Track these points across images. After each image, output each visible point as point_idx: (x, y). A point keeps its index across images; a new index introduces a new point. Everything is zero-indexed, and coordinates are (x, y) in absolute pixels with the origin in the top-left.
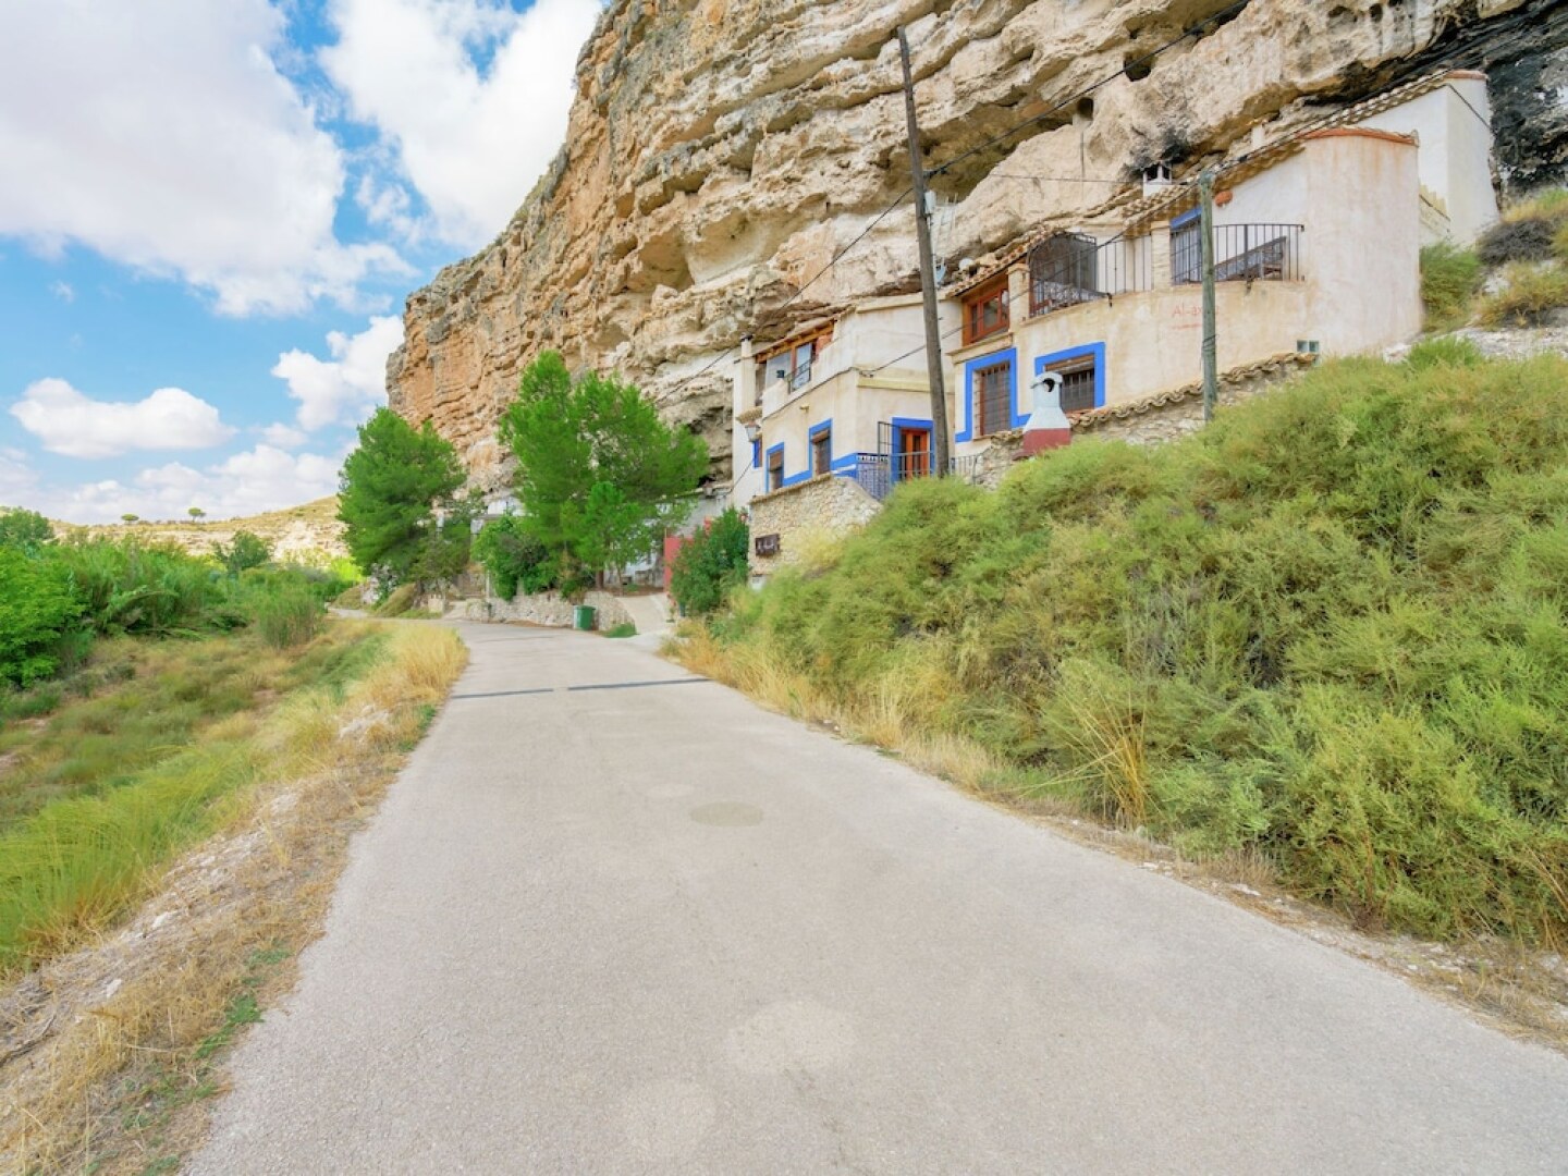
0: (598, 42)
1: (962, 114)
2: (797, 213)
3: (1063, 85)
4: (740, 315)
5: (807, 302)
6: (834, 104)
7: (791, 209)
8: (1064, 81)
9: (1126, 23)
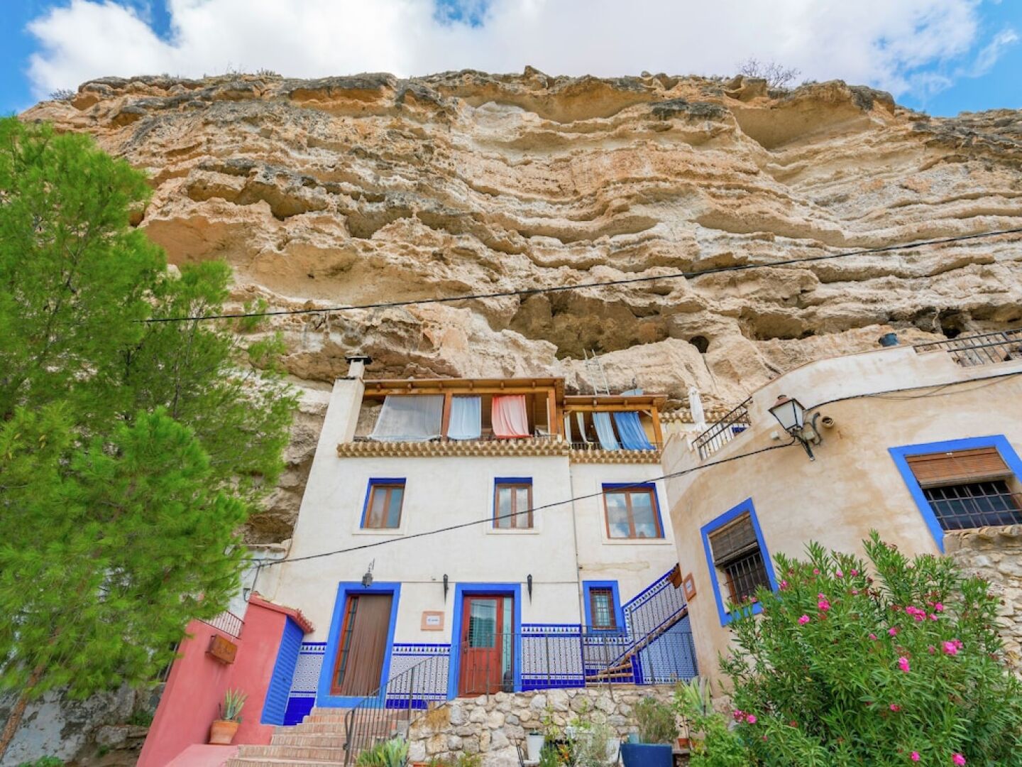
0: (140, 84)
1: (606, 300)
2: (432, 287)
3: (694, 320)
4: (337, 338)
5: (443, 362)
6: (484, 238)
7: (430, 280)
8: (695, 317)
9: (744, 307)
